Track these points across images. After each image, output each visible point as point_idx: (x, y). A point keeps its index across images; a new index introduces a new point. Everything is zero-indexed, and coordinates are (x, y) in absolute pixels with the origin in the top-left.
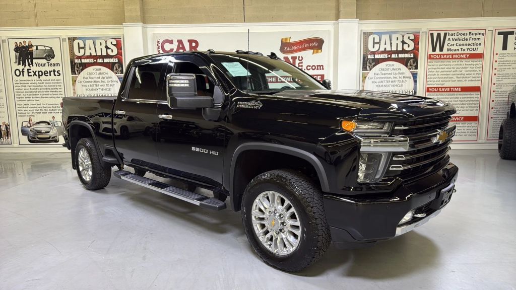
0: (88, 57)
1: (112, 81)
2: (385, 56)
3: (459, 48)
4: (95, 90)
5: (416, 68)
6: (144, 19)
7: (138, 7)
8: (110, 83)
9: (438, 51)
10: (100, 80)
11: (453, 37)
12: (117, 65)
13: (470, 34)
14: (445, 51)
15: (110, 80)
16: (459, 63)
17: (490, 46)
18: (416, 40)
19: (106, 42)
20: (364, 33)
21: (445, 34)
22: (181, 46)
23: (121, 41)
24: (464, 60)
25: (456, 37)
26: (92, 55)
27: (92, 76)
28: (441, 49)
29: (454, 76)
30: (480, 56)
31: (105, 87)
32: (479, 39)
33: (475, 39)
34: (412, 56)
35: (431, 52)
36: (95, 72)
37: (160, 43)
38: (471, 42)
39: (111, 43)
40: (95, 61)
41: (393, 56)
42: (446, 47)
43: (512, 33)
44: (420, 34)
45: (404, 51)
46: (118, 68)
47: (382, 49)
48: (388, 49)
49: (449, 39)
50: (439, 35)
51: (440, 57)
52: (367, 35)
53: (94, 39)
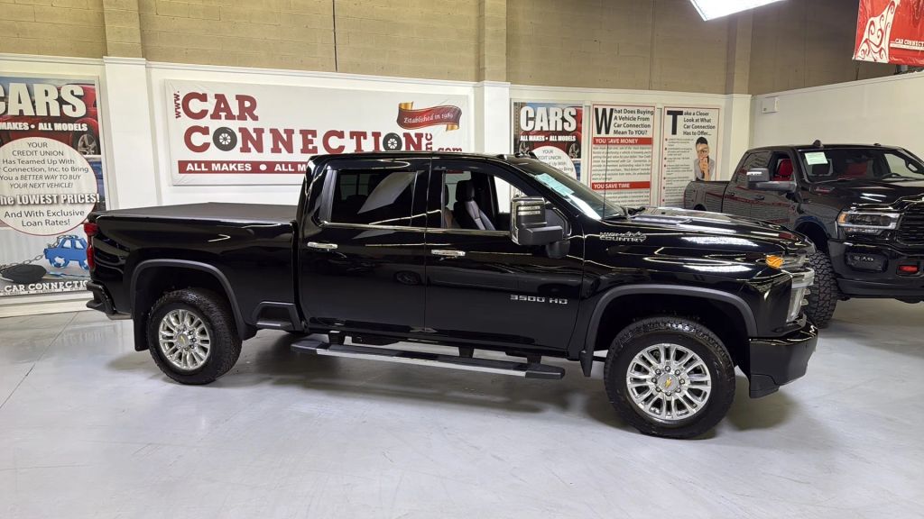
0: (14, 119)
1: (73, 169)
2: (541, 138)
3: (627, 129)
4: (33, 186)
5: (579, 156)
6: (148, 50)
7: (136, 27)
8: (70, 173)
9: (603, 134)
10: (46, 166)
11: (620, 114)
12: (85, 136)
13: (638, 112)
14: (611, 134)
15: (69, 166)
16: (627, 150)
17: (658, 128)
18: (578, 117)
19: (59, 90)
20: (515, 104)
21: (612, 110)
22: (222, 106)
23: (94, 90)
24: (632, 147)
25: (623, 115)
26: (25, 114)
27: (25, 158)
28: (607, 132)
29: (622, 168)
30: (648, 141)
31: (58, 181)
32: (648, 119)
33: (644, 119)
34: (574, 140)
35: (596, 135)
36: (32, 149)
37: (181, 98)
38: (639, 122)
39: (72, 92)
40: (33, 126)
41: (552, 138)
42: (612, 129)
43: (681, 113)
44: (583, 109)
45: (564, 133)
46: (87, 143)
47: (537, 128)
48: (546, 129)
49: (616, 118)
50: (604, 110)
51: (607, 142)
52: (519, 106)
53: (29, 83)
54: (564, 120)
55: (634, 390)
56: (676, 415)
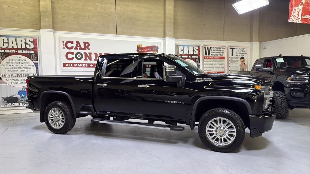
0: (10, 49)
1: (29, 65)
2: (186, 57)
3: (216, 54)
4: (15, 71)
5: (199, 63)
6: (54, 27)
7: (51, 20)
8: (28, 67)
9: (207, 55)
10: (20, 64)
11: (213, 49)
12: (33, 55)
13: (220, 48)
14: (210, 55)
15: (27, 64)
16: (216, 61)
17: (227, 53)
18: (199, 50)
19: (25, 40)
20: (177, 45)
21: (210, 47)
22: (78, 45)
23: (37, 40)
24: (218, 60)
25: (214, 49)
26: (14, 47)
27: (13, 62)
28: (209, 55)
29: (214, 67)
30: (223, 58)
31: (24, 69)
32: (223, 50)
33: (222, 51)
34: (197, 57)
35: (205, 56)
36: (16, 59)
37: (65, 42)
38: (220, 52)
39: (29, 41)
40: (16, 51)
41: (190, 57)
42: (211, 54)
43: (235, 48)
44: (200, 47)
45: (194, 55)
46: (34, 57)
47: (185, 53)
48: (187, 53)
49: (212, 50)
50: (208, 47)
51: (209, 58)
52: (178, 46)
53: (16, 37)
54: (194, 51)
55: (209, 134)
56: (224, 144)
